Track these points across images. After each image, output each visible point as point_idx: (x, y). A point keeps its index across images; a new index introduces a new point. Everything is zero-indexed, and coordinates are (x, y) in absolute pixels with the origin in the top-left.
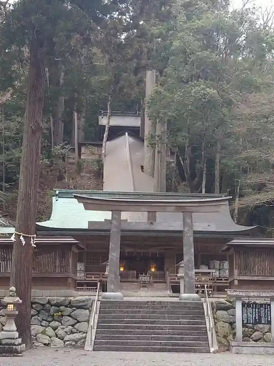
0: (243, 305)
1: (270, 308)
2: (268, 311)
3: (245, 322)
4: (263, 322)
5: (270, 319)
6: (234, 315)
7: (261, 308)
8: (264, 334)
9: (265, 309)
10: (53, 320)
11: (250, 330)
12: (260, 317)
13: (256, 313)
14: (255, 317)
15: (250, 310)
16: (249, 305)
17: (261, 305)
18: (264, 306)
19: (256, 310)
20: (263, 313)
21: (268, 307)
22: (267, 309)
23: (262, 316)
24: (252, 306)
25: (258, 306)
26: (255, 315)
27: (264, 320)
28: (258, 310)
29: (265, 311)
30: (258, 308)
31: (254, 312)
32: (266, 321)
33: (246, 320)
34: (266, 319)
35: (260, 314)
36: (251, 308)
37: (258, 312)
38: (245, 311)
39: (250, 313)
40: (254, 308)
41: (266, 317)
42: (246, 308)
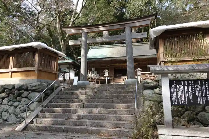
0: (171, 82)
6: (160, 94)
7: (196, 86)
8: (197, 114)
9: (202, 86)
10: (17, 101)
12: (195, 96)
13: (188, 92)
14: (188, 97)
16: (178, 82)
17: (196, 81)
18: (199, 83)
19: (189, 87)
20: (199, 90)
21: (205, 83)
22: (204, 86)
23: (198, 95)
24: (182, 84)
25: (191, 82)
26: (189, 94)
27: (201, 100)
28: (192, 88)
29: (201, 89)
30: (192, 86)
31: (185, 91)
32: (204, 101)
33: (176, 100)
34: (204, 98)
35: (195, 93)
36: (182, 86)
37: (192, 90)
38: (174, 90)
39: (181, 91)
40: (186, 85)
41: (203, 96)
42: (175, 86)
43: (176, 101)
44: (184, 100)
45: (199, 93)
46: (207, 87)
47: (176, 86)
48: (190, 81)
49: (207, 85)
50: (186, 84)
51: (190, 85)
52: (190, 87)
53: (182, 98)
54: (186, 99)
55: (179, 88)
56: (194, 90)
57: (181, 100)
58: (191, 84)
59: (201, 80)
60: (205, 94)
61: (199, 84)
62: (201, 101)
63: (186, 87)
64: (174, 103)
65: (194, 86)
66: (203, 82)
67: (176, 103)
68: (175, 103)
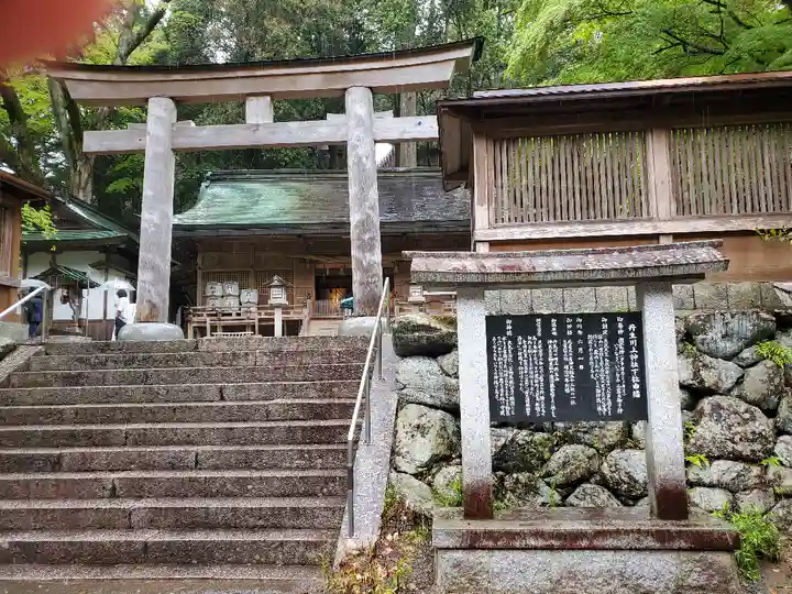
0: (494, 325)
1: (640, 333)
2: (628, 347)
3: (506, 411)
4: (604, 407)
5: (643, 390)
7: (591, 338)
8: (601, 456)
9: (613, 338)
11: (539, 436)
12: (585, 383)
13: (562, 363)
14: (560, 386)
15: (530, 347)
16: (525, 324)
17: (591, 322)
18: (605, 326)
19: (565, 346)
20: (604, 358)
21: (625, 328)
22: (621, 340)
23: (598, 379)
24: (539, 330)
25: (574, 323)
26: (561, 372)
27: (609, 396)
28: (575, 348)
29: (612, 351)
30: (575, 338)
31: (550, 359)
32: (620, 400)
33: (512, 398)
34: (619, 391)
35: (587, 368)
36: (539, 338)
37: (576, 355)
38: (505, 356)
39: (533, 361)
40: (553, 338)
41: (618, 380)
42: (509, 338)
43: (513, 403)
44: (543, 398)
45: (602, 370)
46: (632, 342)
47: (514, 340)
48: (569, 320)
49: (632, 335)
50: (555, 334)
51: (567, 338)
52: (568, 345)
53: (535, 391)
54: (552, 395)
55: (525, 346)
56: (581, 357)
57: (533, 400)
58: (575, 329)
59: (612, 317)
60: (623, 373)
61: (605, 332)
62: (610, 403)
63: (552, 345)
64: (502, 413)
65: (586, 341)
66: (620, 326)
67: (510, 411)
68: (508, 414)
